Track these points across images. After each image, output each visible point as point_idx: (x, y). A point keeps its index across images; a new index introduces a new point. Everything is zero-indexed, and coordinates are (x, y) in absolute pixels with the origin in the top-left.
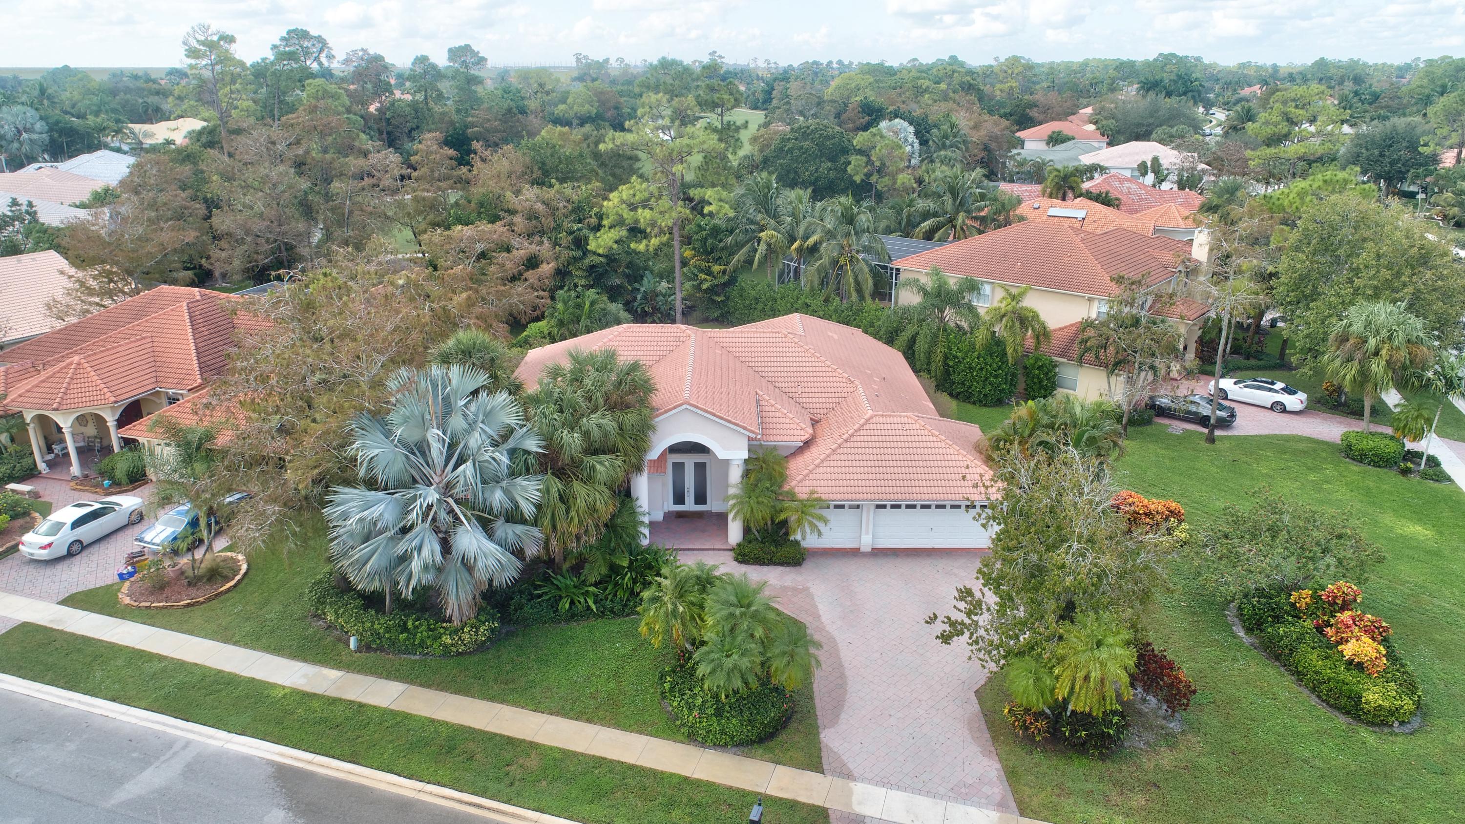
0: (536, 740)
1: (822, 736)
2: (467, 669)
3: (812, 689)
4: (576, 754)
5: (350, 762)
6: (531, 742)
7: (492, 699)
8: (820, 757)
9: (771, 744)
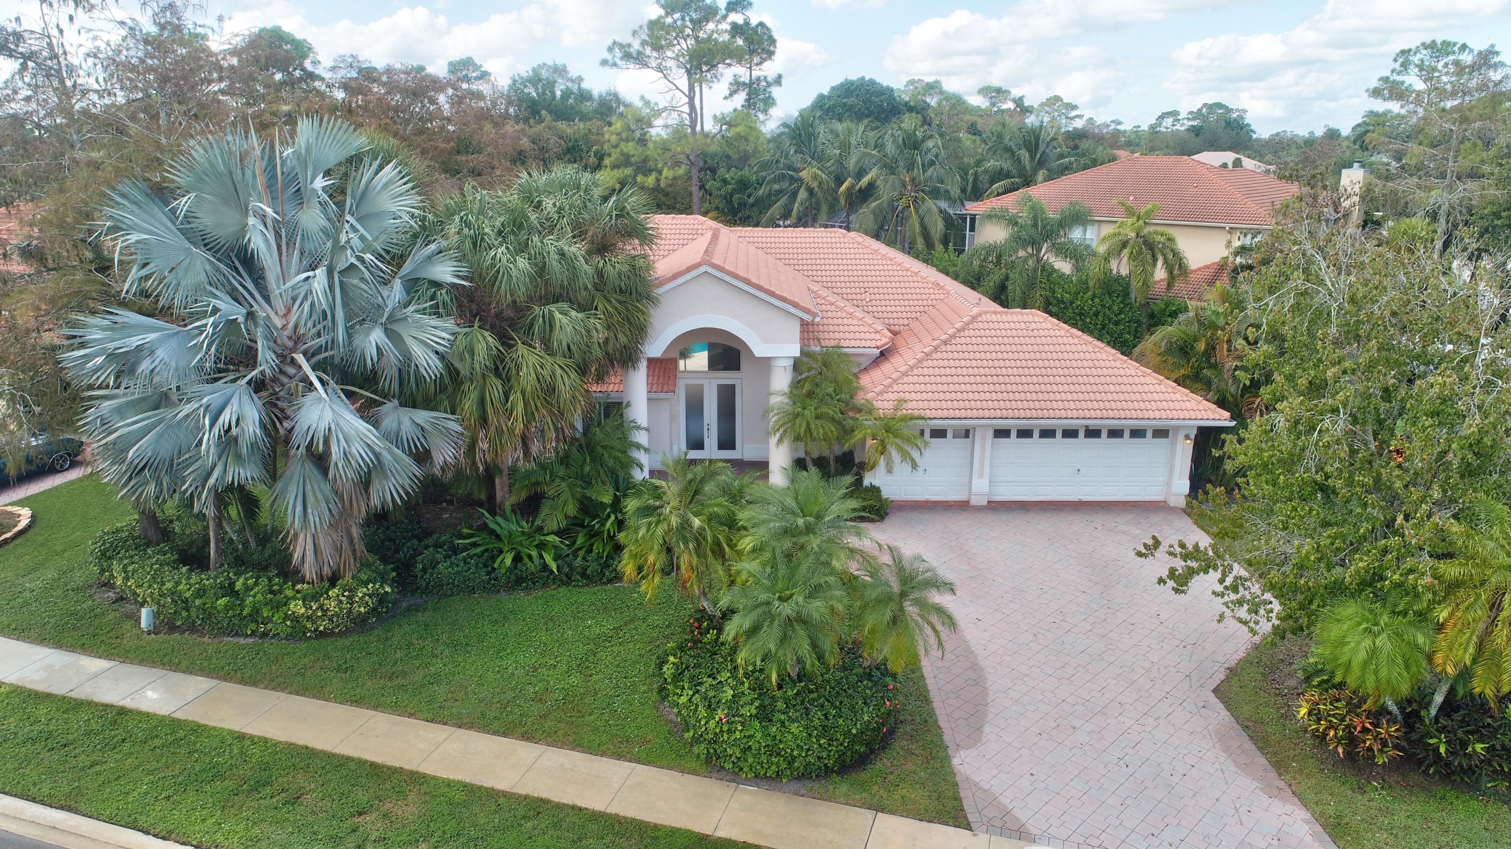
0: (423, 769)
1: (956, 761)
2: (328, 657)
3: (925, 686)
4: (492, 794)
5: (62, 808)
6: (413, 773)
7: (358, 702)
8: (958, 799)
9: (863, 775)
